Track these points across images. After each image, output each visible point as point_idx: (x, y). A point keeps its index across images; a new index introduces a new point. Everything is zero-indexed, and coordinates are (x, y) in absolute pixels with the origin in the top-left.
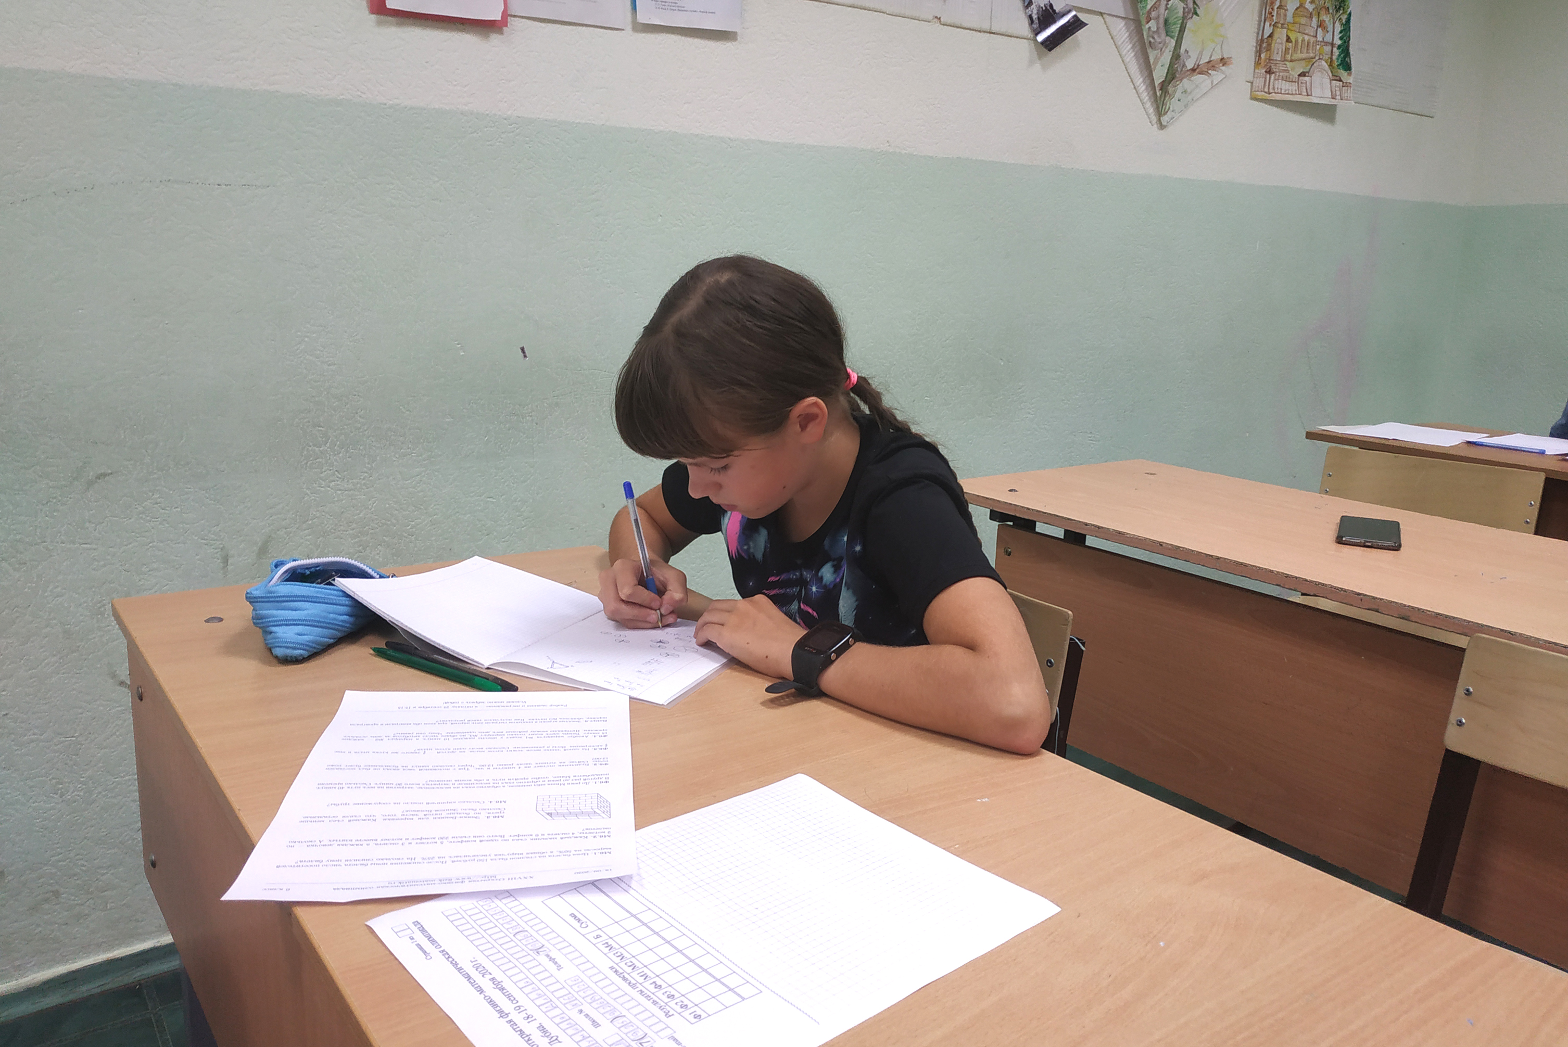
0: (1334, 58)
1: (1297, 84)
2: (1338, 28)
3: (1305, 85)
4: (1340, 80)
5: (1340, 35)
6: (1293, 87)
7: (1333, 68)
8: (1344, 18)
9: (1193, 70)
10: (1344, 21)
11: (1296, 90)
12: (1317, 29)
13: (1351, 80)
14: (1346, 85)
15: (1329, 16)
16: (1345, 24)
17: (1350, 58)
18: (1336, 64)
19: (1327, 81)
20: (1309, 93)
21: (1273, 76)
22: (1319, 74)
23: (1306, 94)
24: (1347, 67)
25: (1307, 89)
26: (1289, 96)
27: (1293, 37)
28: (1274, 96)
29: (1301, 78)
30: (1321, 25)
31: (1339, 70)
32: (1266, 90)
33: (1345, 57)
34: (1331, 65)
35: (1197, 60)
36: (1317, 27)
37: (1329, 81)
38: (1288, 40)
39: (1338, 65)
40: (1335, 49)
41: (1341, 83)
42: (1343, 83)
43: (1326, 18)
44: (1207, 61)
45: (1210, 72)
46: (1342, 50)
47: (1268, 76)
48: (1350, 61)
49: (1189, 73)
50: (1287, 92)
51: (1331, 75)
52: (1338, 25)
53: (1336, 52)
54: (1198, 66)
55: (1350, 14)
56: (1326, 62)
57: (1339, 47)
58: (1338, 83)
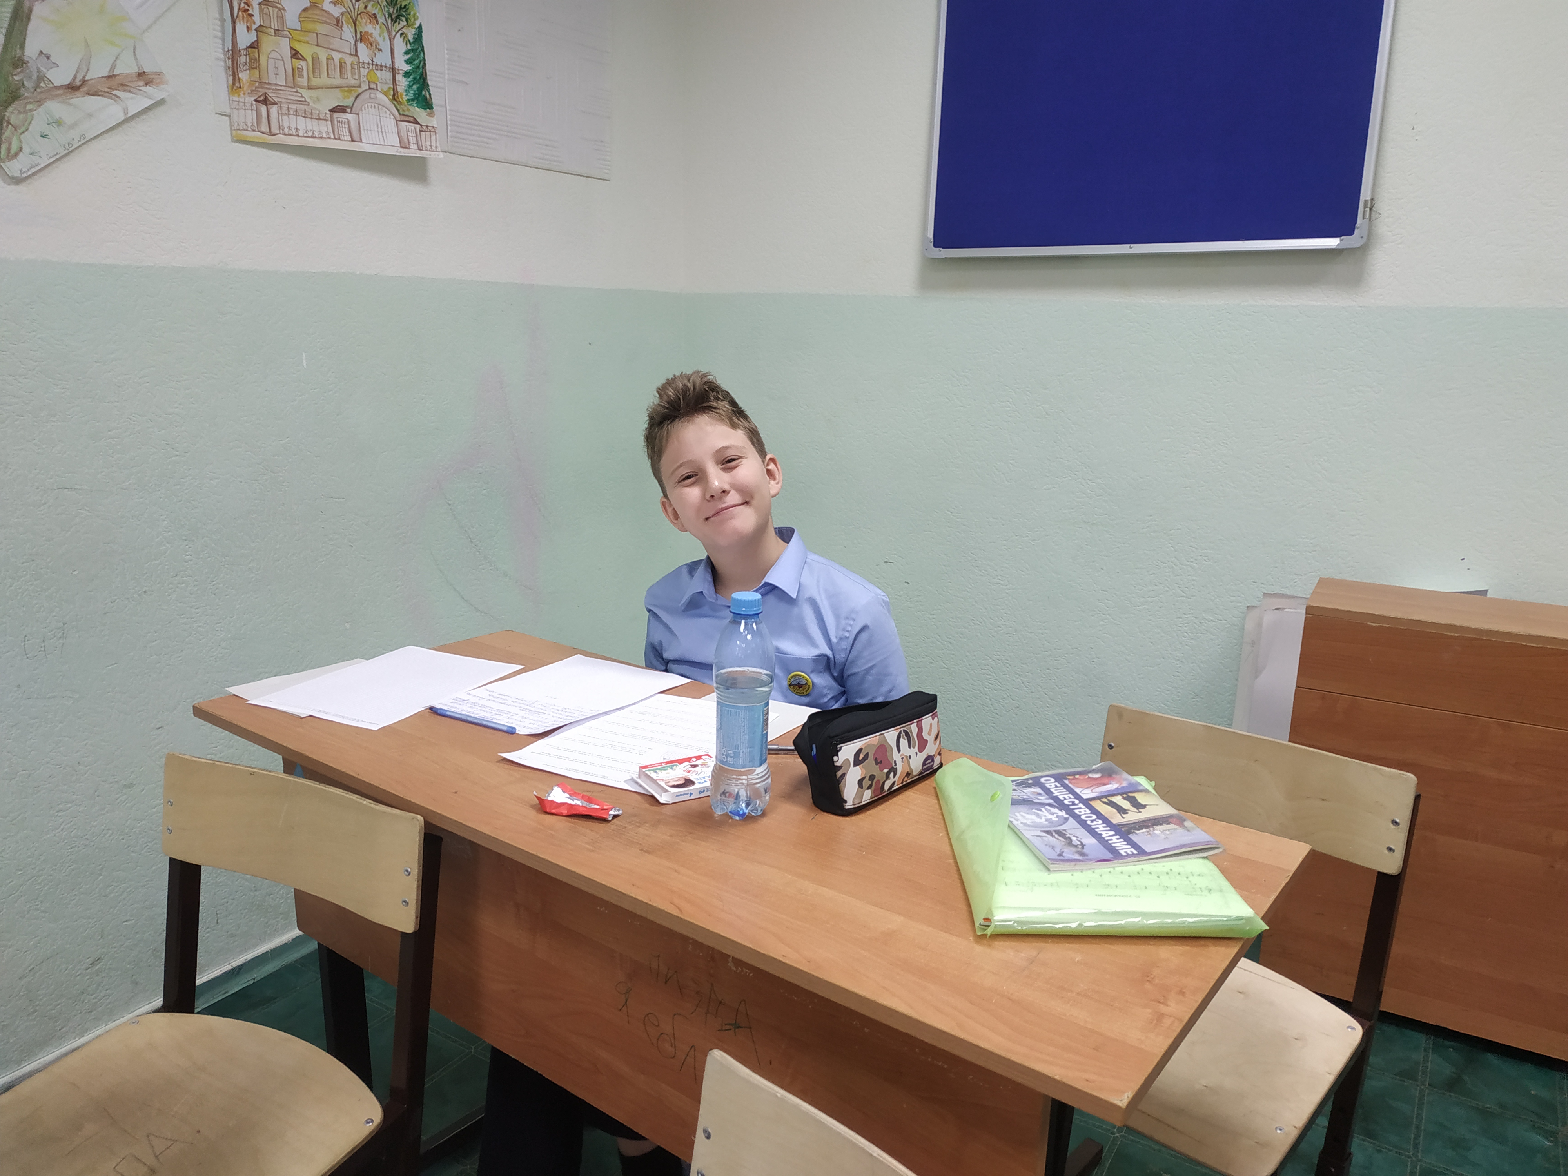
0: (400, 89)
1: (329, 123)
2: (400, 46)
3: (347, 126)
4: (416, 122)
5: (407, 57)
6: (324, 128)
7: (400, 103)
8: (411, 33)
9: (72, 88)
10: (411, 38)
11: (328, 133)
12: (355, 45)
13: (434, 122)
14: (429, 130)
15: (378, 27)
16: (414, 43)
17: (429, 91)
18: (406, 98)
19: (390, 123)
20: (356, 137)
21: (274, 109)
22: (374, 111)
23: (349, 138)
24: (427, 104)
25: (350, 132)
26: (316, 140)
27: (306, 51)
28: (281, 139)
29: (336, 115)
30: (363, 38)
31: (410, 108)
32: (264, 127)
33: (420, 90)
34: (395, 98)
35: (77, 72)
36: (356, 41)
37: (393, 122)
38: (295, 54)
39: (408, 100)
40: (399, 78)
41: (418, 126)
42: (421, 125)
43: (374, 31)
44: (106, 74)
45: (115, 92)
46: (414, 79)
47: (263, 108)
48: (430, 95)
49: (60, 92)
50: (310, 134)
51: (396, 113)
52: (398, 41)
53: (403, 83)
54: (84, 82)
55: (420, 27)
56: (385, 94)
57: (407, 74)
58: (411, 127)
